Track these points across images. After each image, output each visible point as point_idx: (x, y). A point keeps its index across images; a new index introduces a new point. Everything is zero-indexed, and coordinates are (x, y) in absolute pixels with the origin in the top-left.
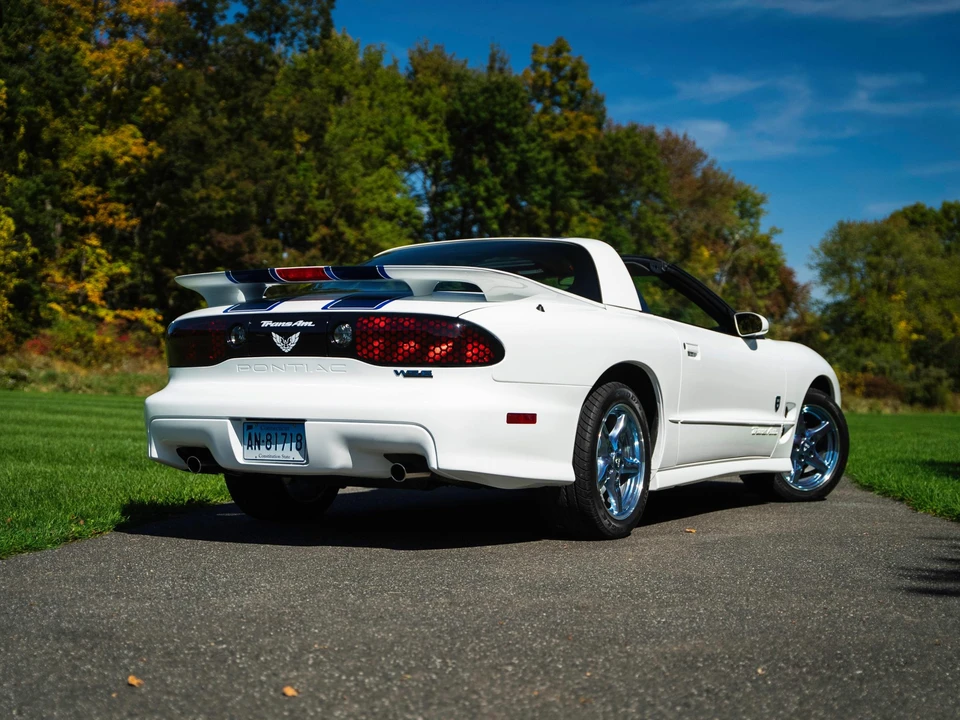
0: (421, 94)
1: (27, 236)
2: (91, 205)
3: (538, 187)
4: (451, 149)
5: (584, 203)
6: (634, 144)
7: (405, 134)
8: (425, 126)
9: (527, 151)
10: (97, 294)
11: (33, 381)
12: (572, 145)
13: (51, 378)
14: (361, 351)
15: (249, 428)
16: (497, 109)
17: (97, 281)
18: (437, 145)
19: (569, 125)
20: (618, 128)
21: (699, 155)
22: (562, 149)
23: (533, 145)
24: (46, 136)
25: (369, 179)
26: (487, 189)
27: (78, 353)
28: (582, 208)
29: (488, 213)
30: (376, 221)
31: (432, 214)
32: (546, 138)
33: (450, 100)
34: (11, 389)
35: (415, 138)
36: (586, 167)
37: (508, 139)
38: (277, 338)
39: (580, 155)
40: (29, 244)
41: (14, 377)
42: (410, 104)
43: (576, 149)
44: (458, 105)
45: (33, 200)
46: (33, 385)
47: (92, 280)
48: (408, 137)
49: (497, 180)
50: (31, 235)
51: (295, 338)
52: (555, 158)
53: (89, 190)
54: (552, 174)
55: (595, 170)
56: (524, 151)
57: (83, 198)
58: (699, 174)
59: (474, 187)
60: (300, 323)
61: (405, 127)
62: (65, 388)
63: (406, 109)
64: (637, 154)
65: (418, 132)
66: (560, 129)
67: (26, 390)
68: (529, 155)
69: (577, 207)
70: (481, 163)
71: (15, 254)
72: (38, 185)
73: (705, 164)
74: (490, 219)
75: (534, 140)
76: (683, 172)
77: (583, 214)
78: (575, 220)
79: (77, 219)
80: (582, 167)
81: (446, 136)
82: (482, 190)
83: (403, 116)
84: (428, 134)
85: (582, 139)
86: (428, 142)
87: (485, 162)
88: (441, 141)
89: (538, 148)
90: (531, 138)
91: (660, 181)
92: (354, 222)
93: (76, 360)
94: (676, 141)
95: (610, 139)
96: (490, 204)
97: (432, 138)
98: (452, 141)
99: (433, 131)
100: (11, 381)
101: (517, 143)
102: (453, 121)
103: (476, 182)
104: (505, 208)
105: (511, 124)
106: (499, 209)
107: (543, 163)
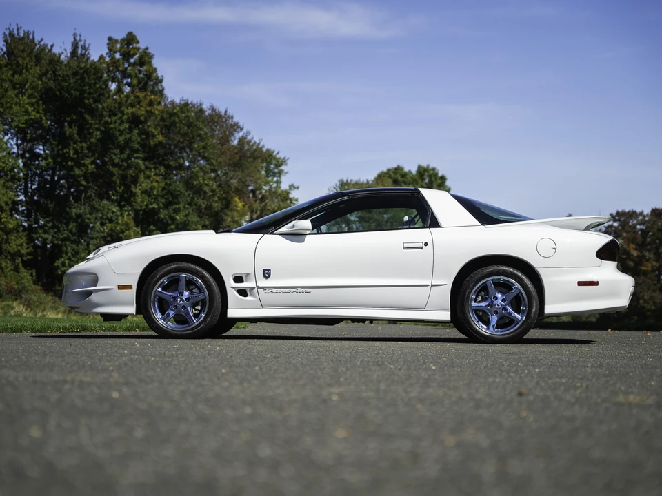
0: (20, 73)
3: (117, 151)
5: (147, 164)
6: (187, 117)
8: (24, 100)
9: (111, 123)
12: (142, 118)
16: (86, 88)
18: (34, 115)
19: (139, 102)
20: (173, 103)
21: (236, 127)
22: (135, 121)
23: (114, 119)
26: (76, 152)
28: (147, 168)
29: (77, 171)
32: (122, 113)
33: (45, 79)
36: (154, 136)
37: (92, 112)
39: (149, 126)
42: (11, 81)
43: (146, 121)
44: (52, 84)
49: (84, 145)
52: (131, 129)
54: (127, 142)
55: (160, 138)
56: (106, 122)
58: (236, 142)
59: (66, 150)
61: (8, 99)
63: (7, 85)
64: (190, 125)
65: (18, 104)
66: (132, 105)
68: (112, 126)
69: (143, 167)
70: (71, 131)
73: (241, 134)
74: (79, 176)
75: (115, 115)
76: (225, 140)
77: (147, 173)
78: (142, 177)
80: (148, 135)
81: (41, 108)
82: (72, 152)
84: (27, 106)
85: (150, 114)
86: (26, 111)
87: (75, 130)
88: (38, 112)
89: (119, 121)
90: (112, 113)
91: (208, 148)
94: (219, 116)
95: (168, 113)
96: (78, 164)
97: (30, 109)
98: (47, 112)
99: (32, 104)
101: (102, 116)
103: (67, 146)
104: (91, 168)
105: (97, 101)
106: (87, 169)
107: (121, 132)
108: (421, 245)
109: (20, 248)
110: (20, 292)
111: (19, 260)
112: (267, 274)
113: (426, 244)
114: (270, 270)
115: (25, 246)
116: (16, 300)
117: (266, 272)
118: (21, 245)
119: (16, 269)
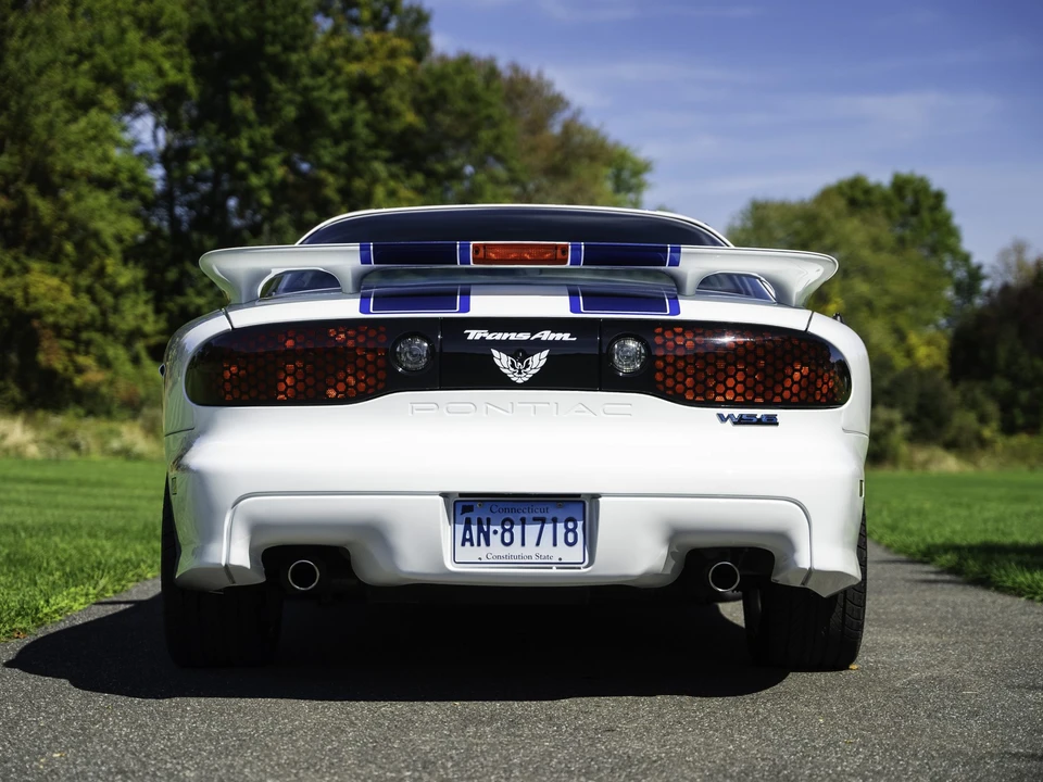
3: (328, 142)
4: (197, 83)
5: (395, 169)
6: (469, 85)
7: (126, 58)
8: (156, 47)
9: (313, 89)
12: (377, 82)
14: (663, 382)
15: (467, 509)
16: (269, 25)
18: (173, 77)
19: (372, 52)
20: (443, 59)
21: (557, 103)
22: (363, 88)
23: (321, 80)
25: (74, 128)
26: (252, 145)
28: (393, 176)
29: (255, 181)
30: (84, 189)
31: (168, 178)
32: (338, 71)
33: (195, 9)
35: (141, 66)
36: (398, 115)
37: (283, 70)
38: (502, 360)
39: (389, 96)
42: (132, 13)
43: (380, 90)
44: (207, 18)
48: (131, 63)
49: (268, 131)
51: (538, 361)
52: (353, 101)
54: (348, 124)
55: (410, 117)
56: (307, 90)
58: (558, 129)
59: (233, 141)
60: (546, 335)
61: (126, 48)
63: (126, 21)
64: (473, 98)
65: (144, 56)
66: (358, 58)
68: (316, 94)
69: (383, 174)
70: (242, 105)
73: (566, 115)
74: (260, 188)
75: (322, 73)
76: (536, 126)
77: (392, 184)
80: (390, 113)
81: (188, 63)
82: (244, 144)
83: (123, 31)
84: (161, 60)
85: (390, 73)
86: (160, 72)
87: (249, 103)
88: (180, 70)
89: (328, 85)
90: (317, 70)
91: (504, 139)
92: (48, 189)
94: (527, 81)
95: (433, 76)
96: (257, 167)
97: (167, 65)
98: (197, 71)
99: (169, 55)
101: (297, 76)
102: (198, 41)
103: (236, 134)
104: (280, 172)
105: (288, 48)
106: (272, 174)
107: (336, 107)
109: (140, 322)
110: (142, 403)
111: (140, 346)
115: (151, 318)
116: (134, 417)
118: (144, 317)
119: (136, 360)
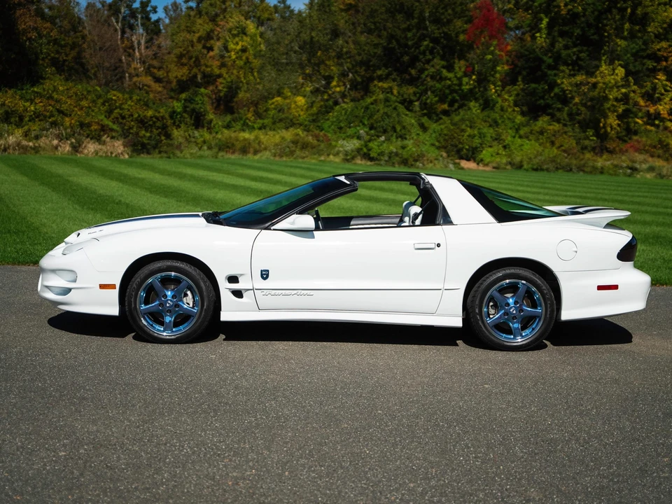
1: (631, 79)
2: (665, 55)
10: (666, 112)
11: (642, 171)
13: (651, 169)
17: (666, 104)
24: (639, 11)
27: (660, 152)
34: (629, 176)
40: (632, 84)
41: (631, 168)
45: (635, 55)
46: (641, 173)
47: (662, 103)
50: (633, 79)
53: (664, 44)
57: (659, 50)
62: (661, 176)
67: (638, 176)
71: (624, 90)
72: (640, 46)
79: (655, 64)
93: (659, 157)
100: (629, 171)
108: (433, 246)
112: (265, 275)
113: (439, 245)
114: (268, 271)
117: (264, 273)
